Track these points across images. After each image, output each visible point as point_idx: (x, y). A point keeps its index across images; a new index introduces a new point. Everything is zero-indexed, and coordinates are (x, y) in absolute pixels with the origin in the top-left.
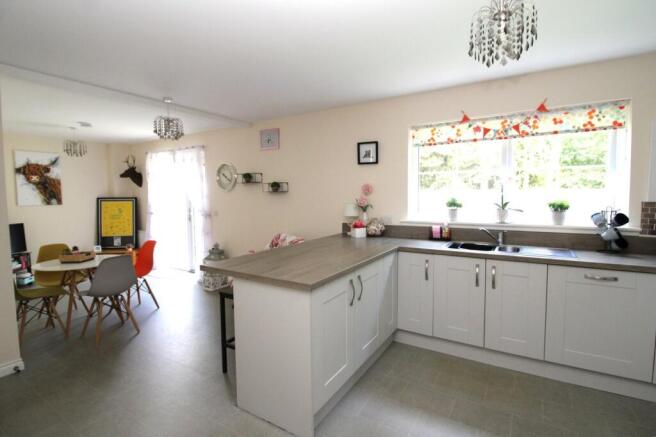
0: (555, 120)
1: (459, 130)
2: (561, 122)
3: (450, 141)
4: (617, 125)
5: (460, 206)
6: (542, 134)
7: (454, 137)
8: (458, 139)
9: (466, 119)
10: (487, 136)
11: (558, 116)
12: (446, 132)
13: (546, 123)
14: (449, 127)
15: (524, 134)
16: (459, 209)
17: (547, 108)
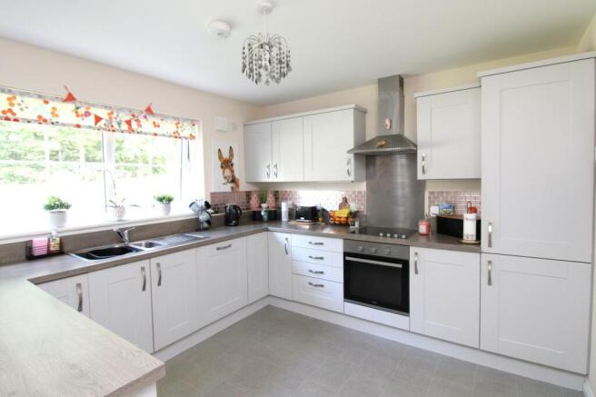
0: (154, 123)
1: (54, 109)
2: (159, 126)
3: (41, 120)
4: (192, 137)
5: (67, 207)
6: (146, 134)
7: (47, 116)
8: (54, 120)
9: (70, 98)
10: (98, 125)
11: (158, 121)
12: (33, 107)
13: (147, 125)
14: (41, 101)
15: (131, 130)
16: (68, 211)
17: (154, 111)
